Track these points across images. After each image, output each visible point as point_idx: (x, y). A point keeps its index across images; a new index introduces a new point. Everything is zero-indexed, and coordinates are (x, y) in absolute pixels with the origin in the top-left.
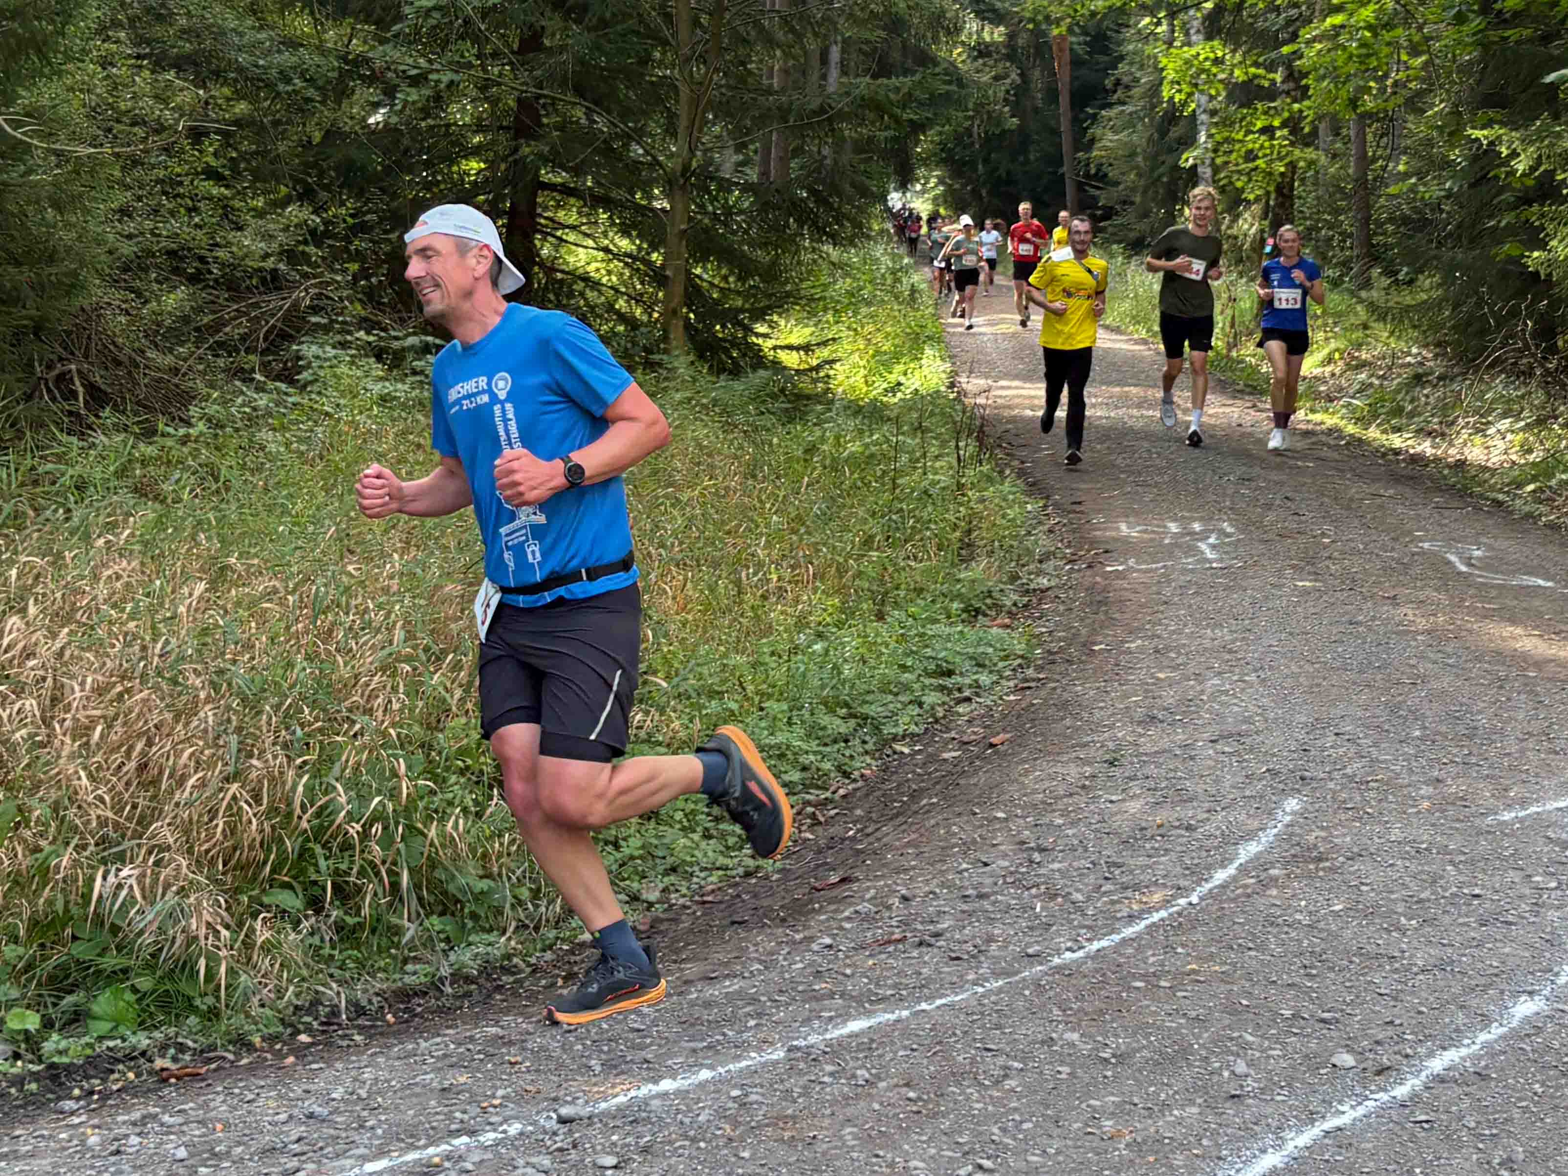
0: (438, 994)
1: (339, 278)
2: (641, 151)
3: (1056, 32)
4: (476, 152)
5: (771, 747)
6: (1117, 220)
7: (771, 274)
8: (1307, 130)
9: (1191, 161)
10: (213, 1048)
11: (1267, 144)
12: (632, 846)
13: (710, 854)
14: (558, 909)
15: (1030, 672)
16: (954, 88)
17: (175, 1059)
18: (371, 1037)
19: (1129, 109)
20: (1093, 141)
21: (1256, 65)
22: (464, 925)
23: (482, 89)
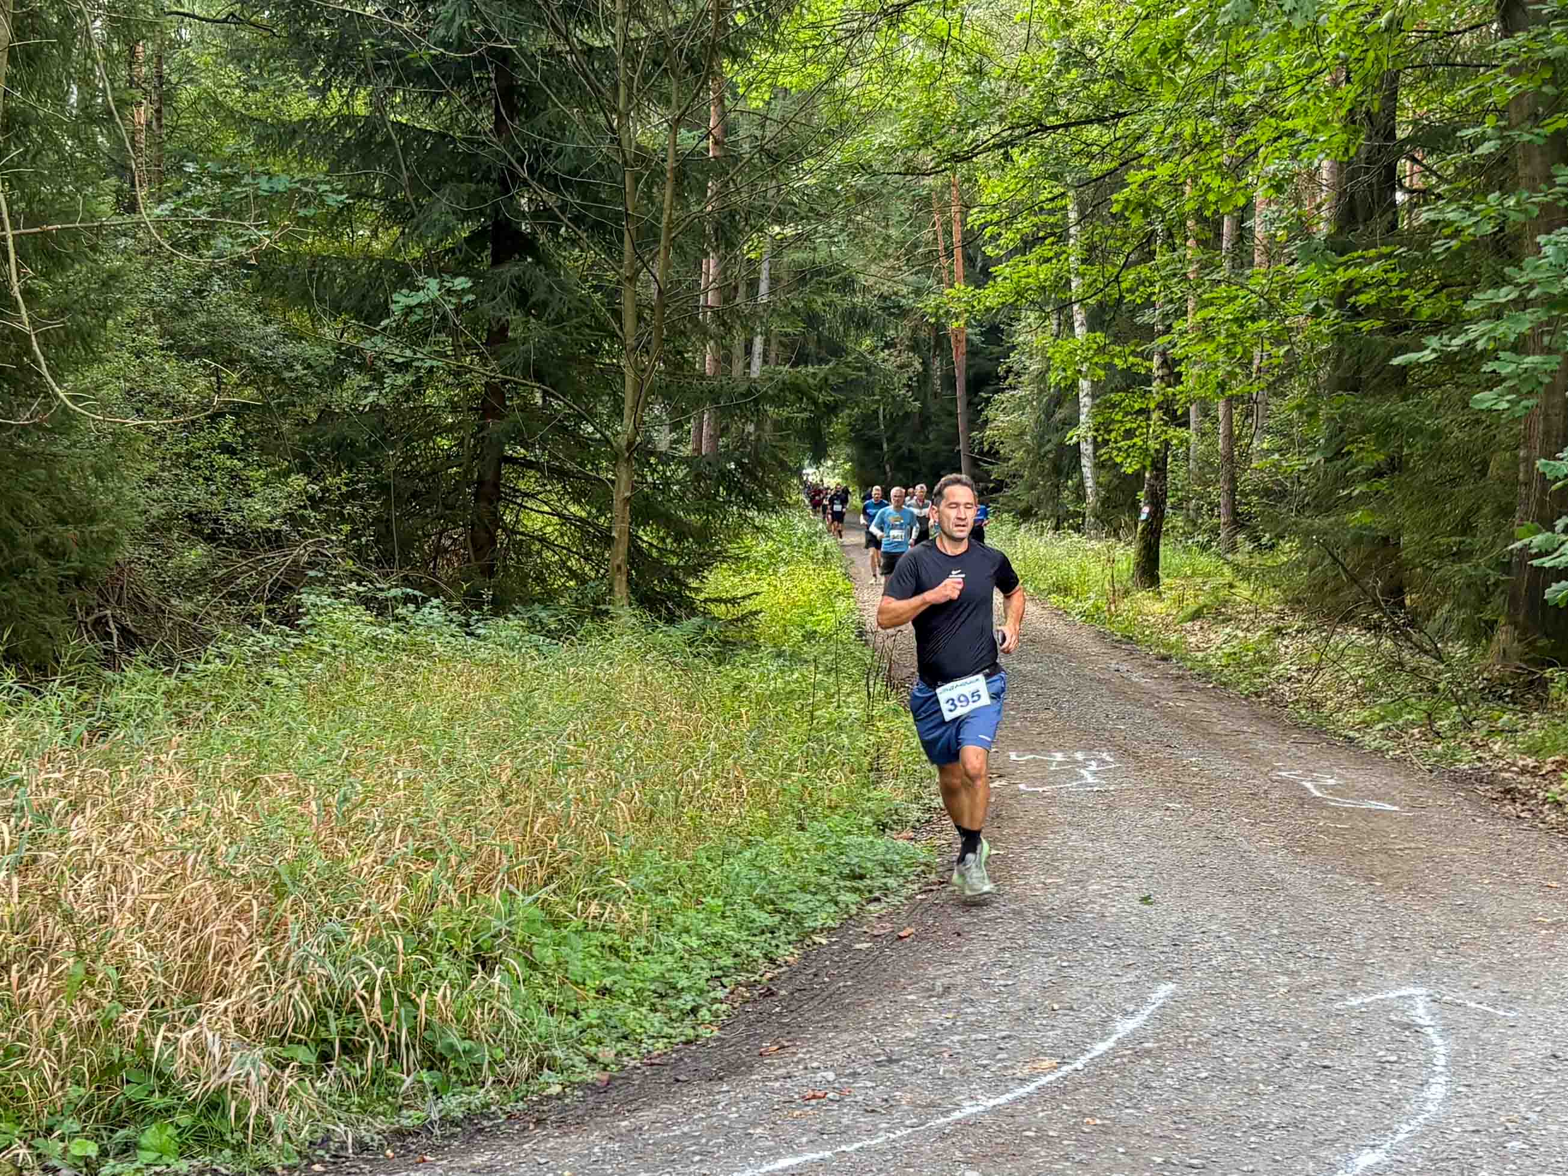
0: (428, 1134)
1: (334, 538)
2: (591, 429)
3: (955, 325)
4: (450, 429)
6: (1009, 492)
7: (703, 535)
8: (1179, 413)
9: (1075, 439)
11: (1144, 424)
12: (591, 1016)
13: (656, 1024)
16: (863, 374)
19: (1019, 393)
20: (986, 422)
21: (1133, 353)
22: (449, 1079)
23: (457, 374)
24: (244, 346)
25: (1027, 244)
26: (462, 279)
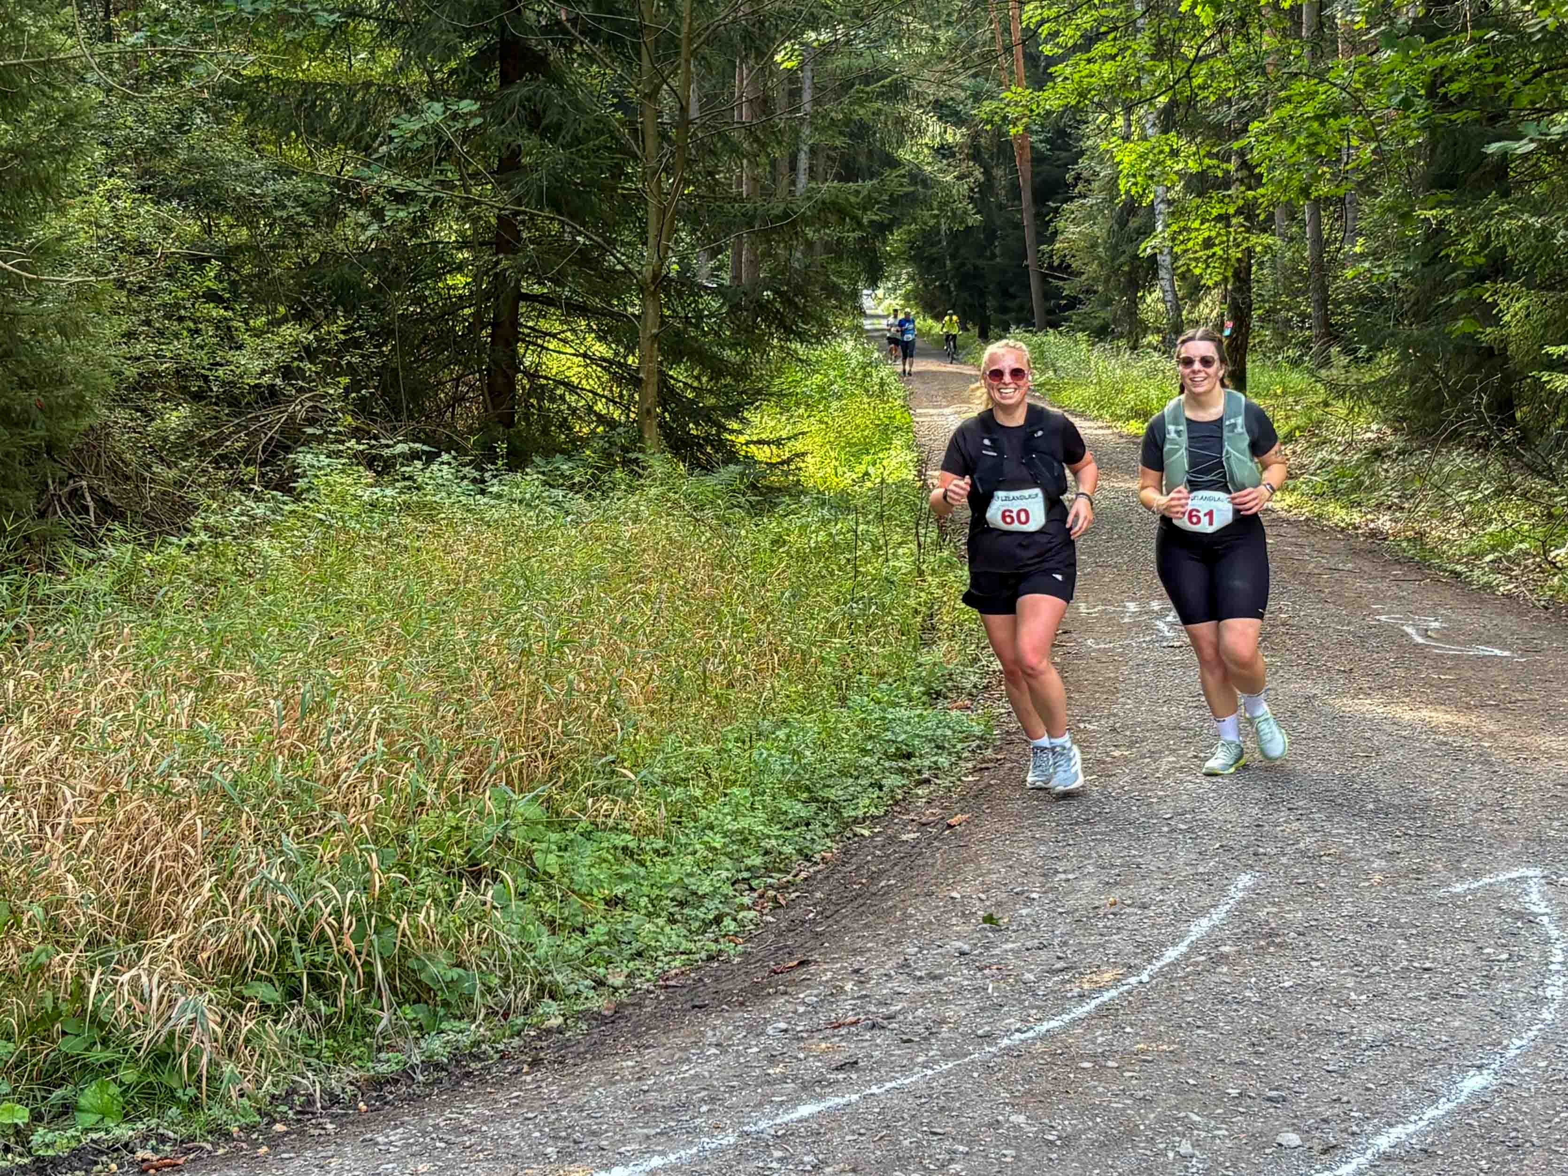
0: (409, 1082)
1: (332, 391)
2: (614, 261)
4: (461, 267)
5: (734, 833)
7: (742, 372)
8: (1262, 218)
9: (1150, 250)
10: (192, 1138)
12: (598, 933)
13: (674, 938)
14: (527, 996)
15: (989, 753)
16: (919, 188)
17: (155, 1150)
18: (342, 1126)
19: (1089, 201)
20: (1055, 234)
21: (1209, 155)
22: (435, 1014)
23: (464, 208)
24: (230, 184)
25: (1090, 40)
26: (467, 101)
